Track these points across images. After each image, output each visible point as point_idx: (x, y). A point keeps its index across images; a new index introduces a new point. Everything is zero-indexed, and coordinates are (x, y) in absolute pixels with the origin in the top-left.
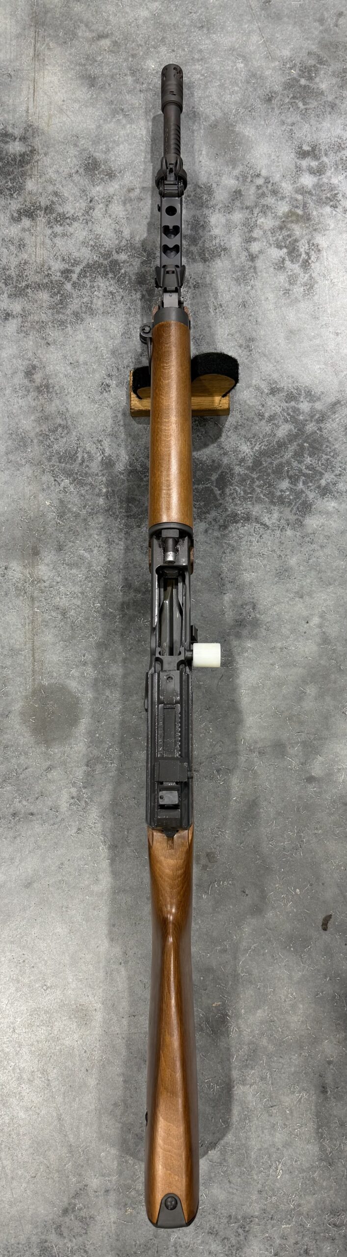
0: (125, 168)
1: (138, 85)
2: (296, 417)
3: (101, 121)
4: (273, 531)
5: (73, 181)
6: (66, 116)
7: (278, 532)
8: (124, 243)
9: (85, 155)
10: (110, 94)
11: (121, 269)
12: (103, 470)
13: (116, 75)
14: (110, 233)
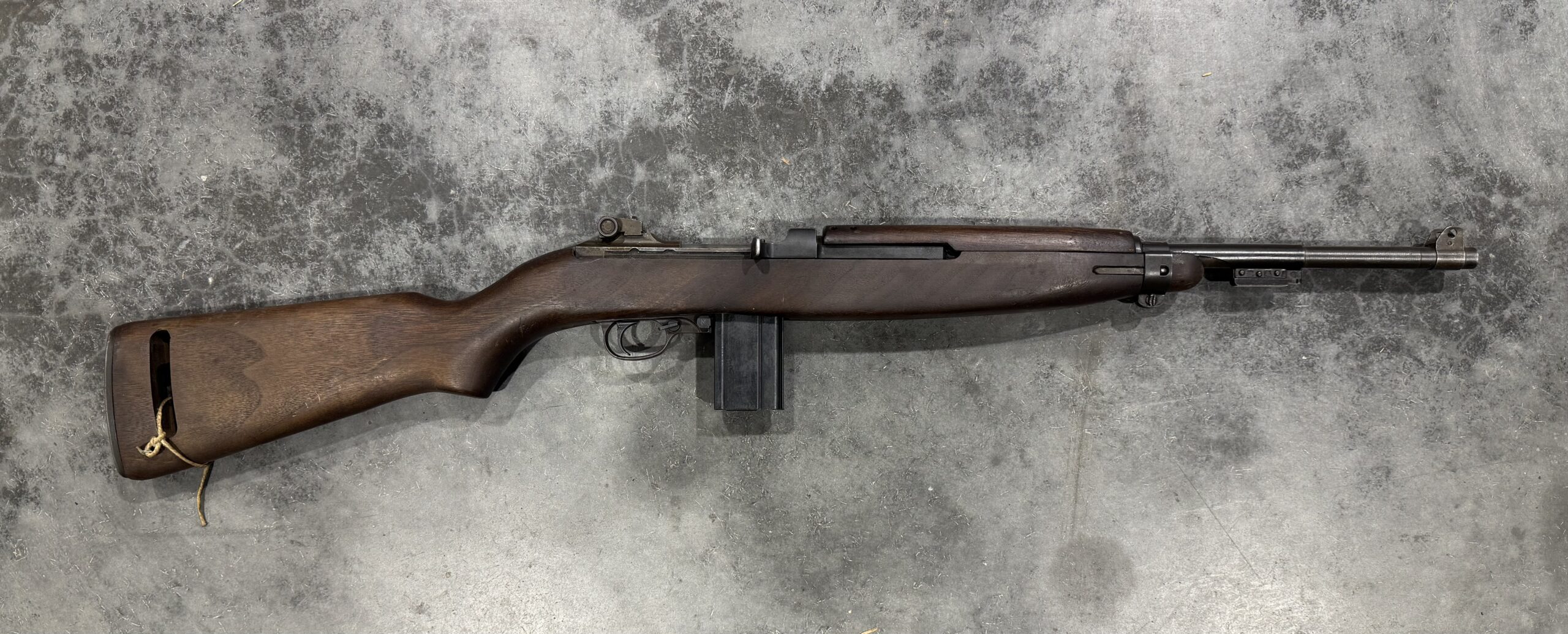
2: (1484, 214)
4: (1429, 370)
7: (1435, 376)
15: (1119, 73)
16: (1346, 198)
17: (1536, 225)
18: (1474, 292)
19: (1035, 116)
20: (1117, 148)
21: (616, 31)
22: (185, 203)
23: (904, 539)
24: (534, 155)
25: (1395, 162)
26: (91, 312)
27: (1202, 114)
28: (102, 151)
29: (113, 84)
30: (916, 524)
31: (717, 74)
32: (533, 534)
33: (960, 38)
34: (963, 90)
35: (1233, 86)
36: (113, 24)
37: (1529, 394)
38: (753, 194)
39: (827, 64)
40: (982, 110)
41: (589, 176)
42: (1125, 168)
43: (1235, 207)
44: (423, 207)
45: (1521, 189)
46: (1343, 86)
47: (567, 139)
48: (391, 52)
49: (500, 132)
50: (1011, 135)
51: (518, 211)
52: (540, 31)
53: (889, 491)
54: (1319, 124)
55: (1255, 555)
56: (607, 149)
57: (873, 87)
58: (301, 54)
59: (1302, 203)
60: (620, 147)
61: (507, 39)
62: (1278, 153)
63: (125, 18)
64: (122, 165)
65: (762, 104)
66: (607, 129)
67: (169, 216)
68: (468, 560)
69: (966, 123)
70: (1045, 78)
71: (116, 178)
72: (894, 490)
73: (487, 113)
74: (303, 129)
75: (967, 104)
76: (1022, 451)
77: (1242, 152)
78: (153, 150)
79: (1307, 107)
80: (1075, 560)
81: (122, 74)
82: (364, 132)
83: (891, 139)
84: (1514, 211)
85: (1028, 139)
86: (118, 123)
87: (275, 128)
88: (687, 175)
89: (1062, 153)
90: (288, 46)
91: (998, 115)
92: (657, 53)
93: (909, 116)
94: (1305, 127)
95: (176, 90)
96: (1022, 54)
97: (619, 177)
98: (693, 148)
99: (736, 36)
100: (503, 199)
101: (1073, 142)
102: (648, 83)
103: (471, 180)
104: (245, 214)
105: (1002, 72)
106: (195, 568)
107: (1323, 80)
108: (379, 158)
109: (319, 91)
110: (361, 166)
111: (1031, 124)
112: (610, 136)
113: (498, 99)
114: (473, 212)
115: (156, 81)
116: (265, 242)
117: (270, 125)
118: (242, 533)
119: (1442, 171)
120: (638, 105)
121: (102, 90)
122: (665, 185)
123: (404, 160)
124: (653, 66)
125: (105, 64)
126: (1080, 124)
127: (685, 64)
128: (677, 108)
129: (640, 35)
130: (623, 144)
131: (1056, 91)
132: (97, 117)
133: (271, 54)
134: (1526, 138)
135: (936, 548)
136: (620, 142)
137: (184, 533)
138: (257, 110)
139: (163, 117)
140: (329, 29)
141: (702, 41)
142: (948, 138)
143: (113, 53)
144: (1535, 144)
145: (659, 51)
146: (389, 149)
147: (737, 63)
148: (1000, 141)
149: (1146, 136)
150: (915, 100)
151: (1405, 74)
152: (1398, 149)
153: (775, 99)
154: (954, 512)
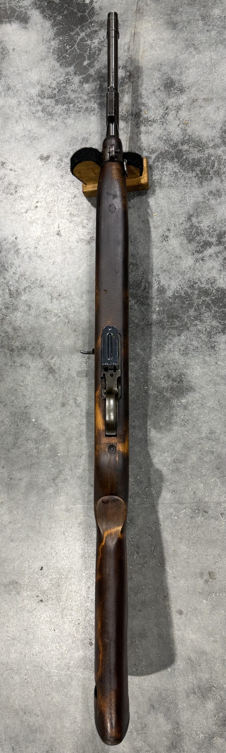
0: (192, 85)
1: (206, 27)
3: (178, 53)
5: (156, 96)
6: (155, 51)
8: (187, 137)
9: (165, 77)
10: (186, 33)
11: (183, 156)
12: (158, 295)
13: (191, 20)
14: (178, 131)
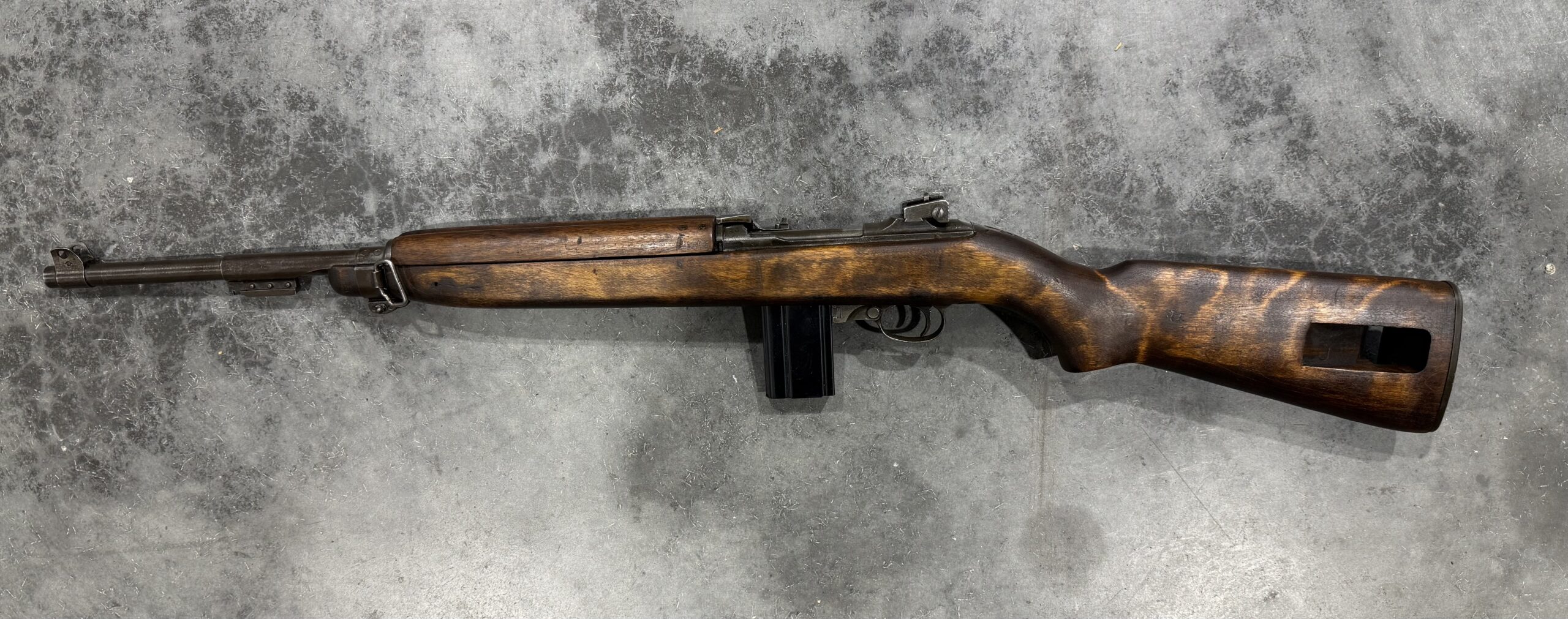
2: (1431, 164)
12: (1158, 208)
15: (1063, 38)
16: (1295, 153)
17: (1482, 172)
18: (1426, 241)
19: (982, 84)
20: (1065, 113)
21: (554, 13)
22: (111, 207)
23: (872, 518)
24: (474, 141)
25: (1341, 115)
26: (15, 324)
27: (1148, 75)
28: (21, 156)
29: (31, 86)
30: (883, 501)
31: (659, 53)
32: (488, 532)
33: (903, 8)
34: (909, 60)
35: (1178, 46)
36: (29, 25)
37: (1486, 340)
38: (702, 173)
39: (771, 39)
40: (929, 80)
41: (532, 160)
42: (1074, 133)
43: (1185, 168)
44: (361, 200)
45: (1465, 137)
46: (1286, 42)
47: (507, 124)
48: (322, 43)
49: (437, 120)
50: (959, 104)
51: (459, 200)
52: (475, 16)
53: (854, 469)
54: (1264, 80)
55: (1224, 515)
56: (549, 133)
57: (819, 60)
58: (228, 48)
59: (1252, 159)
60: (563, 131)
61: (441, 25)
62: (1226, 111)
63: (41, 18)
64: (43, 169)
65: (706, 81)
66: (548, 112)
67: (94, 220)
68: (422, 564)
69: (914, 94)
70: (990, 46)
71: (37, 183)
72: (859, 468)
73: (424, 101)
74: (233, 125)
75: (914, 74)
76: (986, 421)
77: (1189, 112)
78: (75, 153)
79: (1252, 64)
80: (1044, 530)
81: (40, 75)
82: (297, 125)
83: (839, 112)
84: (1461, 159)
85: (976, 108)
86: (37, 127)
87: (204, 125)
88: (633, 156)
89: (1010, 120)
90: (214, 40)
91: (945, 84)
92: (596, 34)
93: (856, 89)
94: (1251, 84)
95: (97, 89)
96: (966, 23)
97: (563, 162)
98: (638, 128)
99: (677, 14)
100: (443, 187)
101: (1021, 108)
102: (588, 64)
103: (409, 170)
104: (175, 215)
105: (948, 41)
106: (134, 586)
107: (1266, 37)
108: (312, 152)
109: (248, 86)
110: (294, 161)
111: (978, 92)
112: (552, 119)
113: (435, 86)
114: (412, 203)
115: (76, 83)
116: (196, 244)
117: (198, 122)
118: (183, 546)
119: (1388, 122)
120: (579, 87)
121: (20, 93)
122: (611, 168)
123: (338, 153)
124: (593, 47)
125: (22, 66)
126: (1027, 90)
127: (626, 43)
128: (620, 89)
129: (579, 16)
130: (566, 127)
131: (1001, 58)
132: (15, 120)
133: (194, 48)
134: (1468, 86)
135: (904, 525)
136: (563, 125)
137: (121, 550)
138: (183, 107)
139: (85, 118)
140: (256, 21)
141: (642, 21)
142: (896, 109)
143: (30, 54)
144: (1476, 92)
145: (599, 32)
146: (323, 142)
147: (679, 41)
148: (948, 110)
149: (1094, 99)
150: (861, 73)
151: (1347, 27)
152: (1344, 103)
153: (720, 76)
154: (921, 488)
